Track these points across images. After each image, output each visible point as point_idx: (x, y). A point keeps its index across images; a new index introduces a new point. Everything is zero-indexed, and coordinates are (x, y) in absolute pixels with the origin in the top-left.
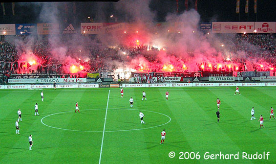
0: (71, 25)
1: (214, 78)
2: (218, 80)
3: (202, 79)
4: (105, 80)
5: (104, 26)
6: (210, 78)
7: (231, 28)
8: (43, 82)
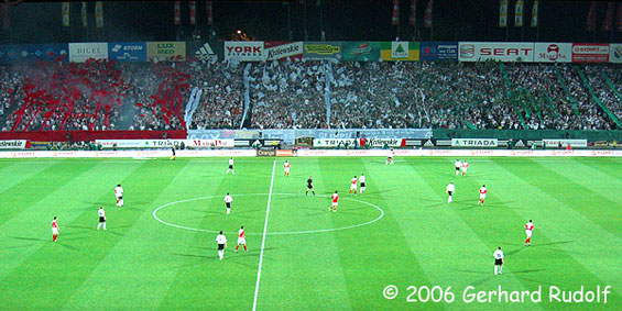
0: (207, 45)
1: (461, 142)
2: (467, 145)
3: (439, 143)
4: (266, 143)
5: (265, 47)
6: (453, 142)
7: (492, 52)
8: (157, 145)
